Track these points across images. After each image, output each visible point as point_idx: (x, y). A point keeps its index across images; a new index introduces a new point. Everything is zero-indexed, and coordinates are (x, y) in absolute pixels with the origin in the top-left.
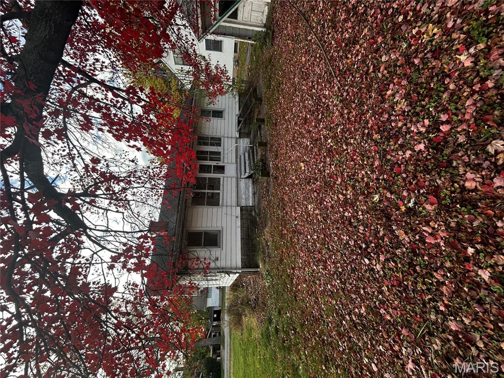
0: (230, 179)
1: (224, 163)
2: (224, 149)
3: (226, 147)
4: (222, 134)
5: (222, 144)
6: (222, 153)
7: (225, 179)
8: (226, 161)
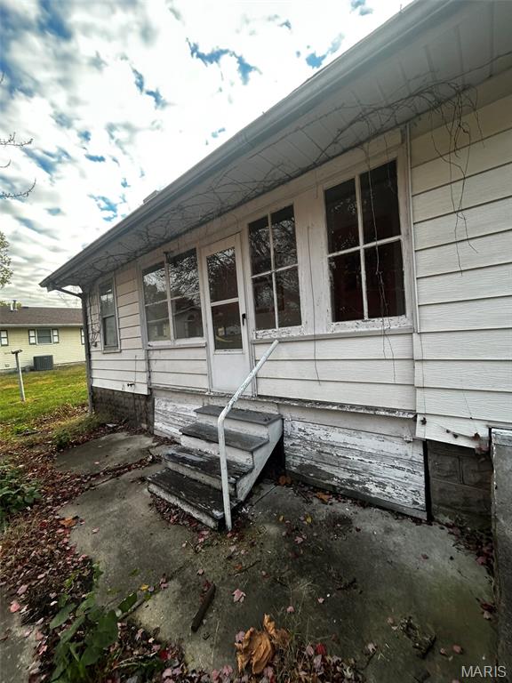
0: (205, 370)
1: (254, 344)
2: (316, 339)
3: (325, 350)
4: (431, 319)
5: (349, 326)
6: (294, 331)
7: (201, 354)
8: (262, 352)
